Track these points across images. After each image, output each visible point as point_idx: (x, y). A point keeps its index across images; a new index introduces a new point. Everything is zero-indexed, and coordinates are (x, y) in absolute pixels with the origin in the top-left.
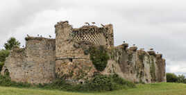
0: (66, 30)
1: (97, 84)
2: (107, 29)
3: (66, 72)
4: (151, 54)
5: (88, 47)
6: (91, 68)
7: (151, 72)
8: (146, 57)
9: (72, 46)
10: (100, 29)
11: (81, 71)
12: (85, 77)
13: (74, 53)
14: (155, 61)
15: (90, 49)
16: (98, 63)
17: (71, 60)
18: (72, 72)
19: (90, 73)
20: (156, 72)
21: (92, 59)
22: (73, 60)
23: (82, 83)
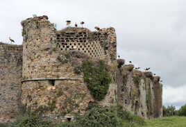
0: (45, 31)
1: (95, 121)
2: (106, 34)
3: (43, 102)
4: (147, 76)
5: (80, 61)
6: (84, 95)
7: (147, 102)
8: (142, 81)
9: (54, 60)
10: (95, 33)
11: (69, 101)
12: (76, 111)
13: (58, 71)
14: (152, 86)
15: (84, 65)
16: (95, 88)
17: (52, 82)
18: (54, 102)
19: (83, 104)
20: (152, 102)
21: (86, 81)
22: (57, 83)
23: (69, 119)
